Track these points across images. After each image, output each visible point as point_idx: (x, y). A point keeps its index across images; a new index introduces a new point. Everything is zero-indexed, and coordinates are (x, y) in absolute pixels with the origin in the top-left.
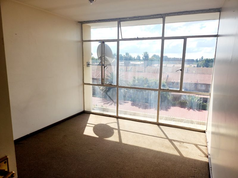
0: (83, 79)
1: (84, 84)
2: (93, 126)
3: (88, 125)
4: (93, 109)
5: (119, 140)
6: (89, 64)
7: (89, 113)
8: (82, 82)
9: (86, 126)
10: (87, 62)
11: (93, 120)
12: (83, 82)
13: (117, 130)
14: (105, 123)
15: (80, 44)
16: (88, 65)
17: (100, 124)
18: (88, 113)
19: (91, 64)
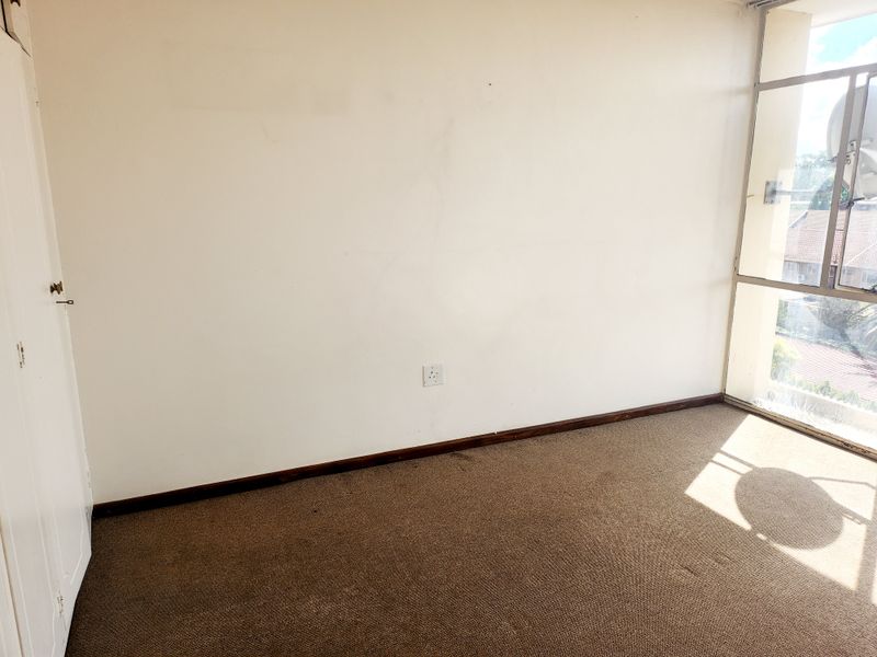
0: (737, 258)
1: (738, 278)
2: (745, 470)
3: (718, 457)
4: (770, 397)
5: (860, 581)
6: (774, 192)
7: (743, 408)
8: (727, 272)
9: (708, 460)
10: (768, 183)
11: (748, 444)
12: (736, 269)
13: (863, 528)
14: (807, 475)
15: (743, 102)
16: (771, 194)
17: (779, 471)
18: (737, 408)
19: (782, 192)
